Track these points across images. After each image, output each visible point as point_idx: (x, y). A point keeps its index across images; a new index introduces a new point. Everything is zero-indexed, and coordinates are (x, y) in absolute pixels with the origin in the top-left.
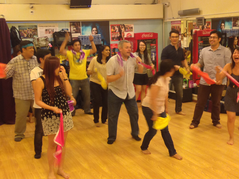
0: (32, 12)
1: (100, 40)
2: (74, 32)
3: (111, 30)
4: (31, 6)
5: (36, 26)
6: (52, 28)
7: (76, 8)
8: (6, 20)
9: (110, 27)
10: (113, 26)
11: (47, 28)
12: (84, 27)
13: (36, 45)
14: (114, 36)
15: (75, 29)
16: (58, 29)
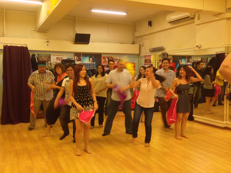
0: (47, 45)
1: (95, 66)
2: (77, 60)
3: (103, 60)
4: (47, 41)
5: (50, 55)
6: (61, 57)
7: (79, 43)
8: (29, 49)
9: (102, 58)
10: (104, 58)
11: (58, 57)
12: (84, 57)
13: (49, 68)
14: (104, 65)
15: (78, 58)
16: (65, 58)
